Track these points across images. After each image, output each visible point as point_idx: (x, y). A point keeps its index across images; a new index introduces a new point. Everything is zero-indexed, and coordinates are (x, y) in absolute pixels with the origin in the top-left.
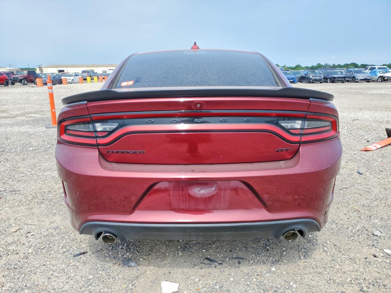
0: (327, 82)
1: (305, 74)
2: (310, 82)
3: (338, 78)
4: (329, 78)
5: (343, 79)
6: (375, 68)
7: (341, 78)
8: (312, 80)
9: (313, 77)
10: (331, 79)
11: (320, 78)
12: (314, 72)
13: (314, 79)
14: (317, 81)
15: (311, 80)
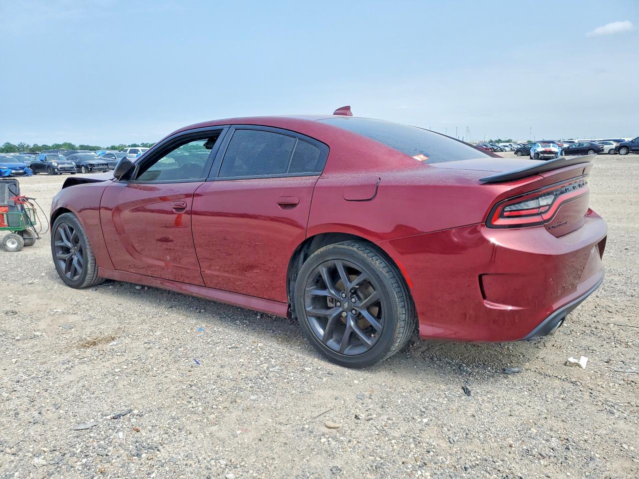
0: (82, 173)
1: (41, 160)
2: (56, 174)
3: (98, 165)
4: (82, 165)
5: (106, 167)
6: (138, 151)
7: (103, 164)
8: (58, 169)
9: (58, 164)
10: (86, 167)
11: (71, 166)
12: (56, 156)
13: (61, 168)
14: (67, 170)
15: (56, 170)
